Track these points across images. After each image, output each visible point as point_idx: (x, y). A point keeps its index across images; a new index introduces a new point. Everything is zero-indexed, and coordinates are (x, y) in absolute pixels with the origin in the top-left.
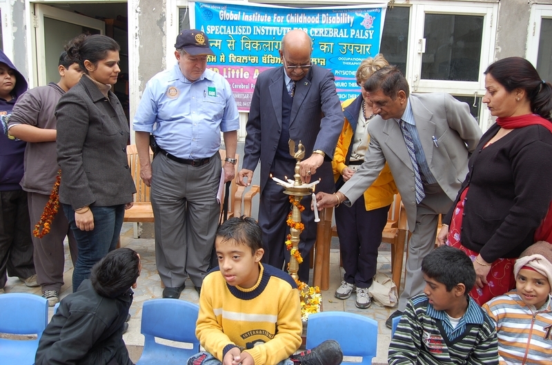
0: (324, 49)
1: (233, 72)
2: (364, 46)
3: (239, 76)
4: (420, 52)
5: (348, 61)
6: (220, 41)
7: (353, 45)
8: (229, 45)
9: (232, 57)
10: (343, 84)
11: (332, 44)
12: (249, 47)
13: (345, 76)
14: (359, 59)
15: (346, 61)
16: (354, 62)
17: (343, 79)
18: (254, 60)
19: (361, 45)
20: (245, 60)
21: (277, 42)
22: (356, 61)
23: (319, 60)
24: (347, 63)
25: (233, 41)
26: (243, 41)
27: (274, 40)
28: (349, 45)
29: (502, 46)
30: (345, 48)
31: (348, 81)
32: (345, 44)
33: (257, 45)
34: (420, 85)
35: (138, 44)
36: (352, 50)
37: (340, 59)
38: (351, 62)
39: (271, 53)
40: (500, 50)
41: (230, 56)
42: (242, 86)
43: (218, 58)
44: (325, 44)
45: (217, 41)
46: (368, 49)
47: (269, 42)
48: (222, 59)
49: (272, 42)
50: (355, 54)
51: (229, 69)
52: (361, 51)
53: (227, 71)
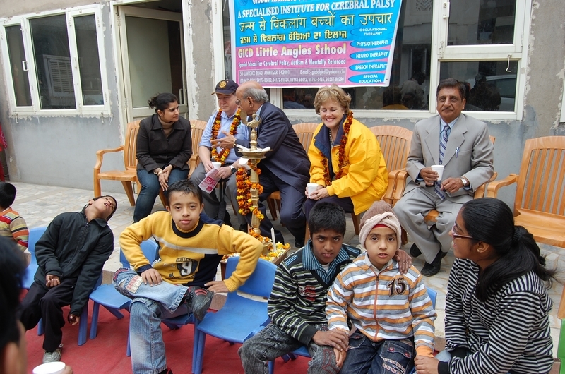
0: (346, 22)
1: (264, 51)
2: (386, 15)
3: (266, 54)
4: (444, 17)
5: (369, 32)
6: (253, 23)
7: (374, 15)
8: (261, 26)
9: (263, 37)
10: (365, 56)
11: (352, 16)
12: (278, 26)
13: (367, 47)
14: (378, 34)
15: (367, 32)
16: (375, 32)
17: (365, 50)
18: (282, 38)
19: (383, 15)
20: (274, 39)
21: (302, 19)
22: (377, 32)
23: (340, 32)
24: (369, 34)
25: (264, 22)
26: (272, 21)
27: (299, 17)
28: (370, 15)
29: (540, 2)
30: (365, 19)
31: (369, 52)
32: (366, 15)
33: (285, 23)
34: (446, 52)
35: (191, 33)
36: (373, 20)
37: (361, 30)
38: (373, 32)
39: (296, 30)
40: (538, 6)
42: (272, 64)
43: (252, 39)
44: (346, 16)
45: (251, 23)
46: (389, 18)
47: (295, 19)
48: (255, 39)
49: (297, 19)
50: (377, 24)
51: (261, 48)
52: (382, 20)
53: (259, 50)
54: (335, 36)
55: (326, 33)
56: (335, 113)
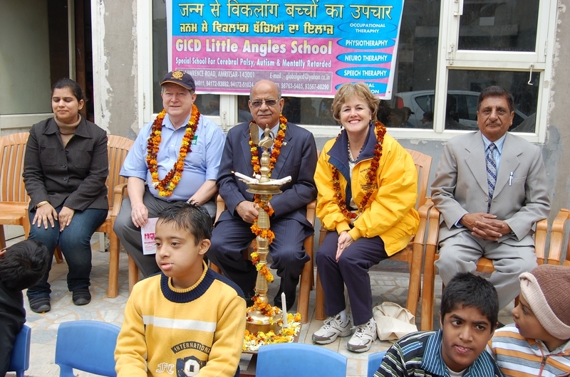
0: (332, 13)
1: (218, 44)
2: (384, 7)
3: (226, 50)
4: (456, 14)
5: (362, 28)
6: (202, 5)
7: (368, 7)
8: (213, 10)
9: (216, 25)
10: (356, 58)
11: (341, 6)
12: (238, 12)
13: (359, 47)
14: (377, 25)
15: (360, 28)
16: (370, 28)
17: (356, 51)
18: (244, 28)
19: (380, 7)
20: (232, 29)
21: (272, 5)
22: (373, 28)
23: (325, 27)
24: (362, 31)
25: (218, 5)
26: (229, 5)
27: (268, 3)
28: (363, 7)
29: (567, 4)
30: (358, 11)
31: (362, 54)
32: (358, 7)
33: (248, 9)
34: (457, 57)
35: (103, 11)
36: (368, 13)
37: (352, 25)
38: (367, 28)
39: (265, 19)
40: (564, 9)
41: (214, 24)
42: (229, 62)
43: (199, 27)
44: (333, 6)
45: (198, 5)
46: (388, 12)
47: (262, 5)
48: (204, 28)
49: (266, 5)
50: (372, 19)
51: (213, 40)
52: (379, 14)
53: (211, 43)
54: (318, 31)
55: (305, 26)
56: (361, 113)
